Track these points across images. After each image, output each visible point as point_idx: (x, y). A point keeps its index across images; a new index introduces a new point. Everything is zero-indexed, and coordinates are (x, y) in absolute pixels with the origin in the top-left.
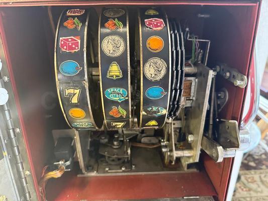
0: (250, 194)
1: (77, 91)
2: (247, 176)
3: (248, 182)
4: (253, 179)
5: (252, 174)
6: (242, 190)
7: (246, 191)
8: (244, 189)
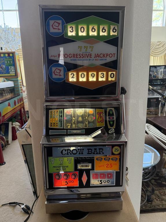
0: (162, 203)
1: (70, 124)
2: (160, 191)
3: (161, 195)
4: (165, 193)
5: (164, 190)
6: (157, 200)
7: (159, 201)
8: (158, 200)
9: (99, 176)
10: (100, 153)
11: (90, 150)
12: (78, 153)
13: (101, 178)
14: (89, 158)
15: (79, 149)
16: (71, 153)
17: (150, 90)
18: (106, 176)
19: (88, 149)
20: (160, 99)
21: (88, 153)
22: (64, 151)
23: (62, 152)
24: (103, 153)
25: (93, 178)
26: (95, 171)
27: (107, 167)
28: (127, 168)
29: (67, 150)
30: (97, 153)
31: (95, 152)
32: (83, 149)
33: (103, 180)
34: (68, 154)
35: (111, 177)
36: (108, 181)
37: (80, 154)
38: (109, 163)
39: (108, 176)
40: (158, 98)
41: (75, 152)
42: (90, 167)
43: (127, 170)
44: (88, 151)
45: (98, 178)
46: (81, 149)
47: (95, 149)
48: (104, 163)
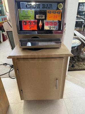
9: (49, 24)
10: (50, 8)
11: (44, 6)
12: (37, 7)
13: (50, 25)
14: (43, 11)
15: (37, 5)
16: (32, 7)
17: (78, 18)
18: (53, 24)
19: (43, 5)
20: (83, 22)
21: (43, 8)
22: (28, 5)
23: (26, 6)
24: (52, 8)
25: (46, 25)
26: (47, 20)
27: (54, 18)
28: (65, 23)
29: (30, 5)
30: (48, 8)
31: (47, 7)
32: (40, 5)
33: (51, 26)
34: (30, 8)
35: (56, 25)
36: (54, 27)
37: (37, 8)
38: (55, 15)
39: (54, 24)
40: (82, 22)
41: (34, 6)
42: (44, 18)
43: (65, 25)
44: (43, 6)
45: (48, 25)
46: (38, 5)
47: (47, 5)
48: (52, 15)
